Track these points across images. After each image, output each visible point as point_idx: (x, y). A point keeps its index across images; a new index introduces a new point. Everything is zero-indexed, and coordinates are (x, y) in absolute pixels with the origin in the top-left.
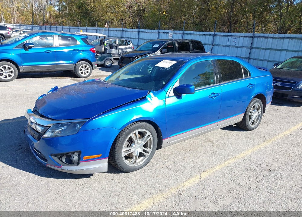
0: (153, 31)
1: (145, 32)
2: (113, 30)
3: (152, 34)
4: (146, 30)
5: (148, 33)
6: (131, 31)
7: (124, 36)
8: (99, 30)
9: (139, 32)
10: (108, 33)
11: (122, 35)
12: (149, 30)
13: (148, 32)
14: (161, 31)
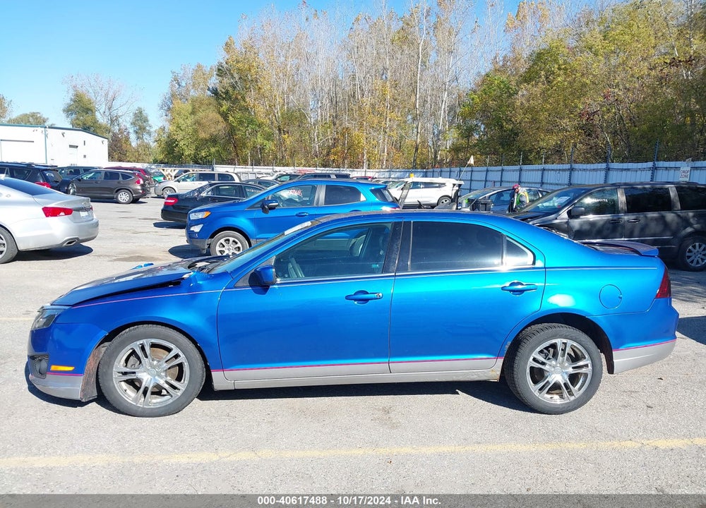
0: (640, 165)
1: (622, 170)
2: (553, 170)
3: (639, 172)
4: (625, 165)
5: (629, 173)
6: (591, 170)
7: (575, 181)
8: (526, 170)
9: (608, 169)
10: (542, 177)
11: (570, 180)
12: (630, 165)
13: (628, 170)
14: (661, 164)
